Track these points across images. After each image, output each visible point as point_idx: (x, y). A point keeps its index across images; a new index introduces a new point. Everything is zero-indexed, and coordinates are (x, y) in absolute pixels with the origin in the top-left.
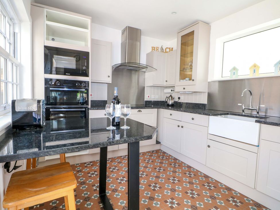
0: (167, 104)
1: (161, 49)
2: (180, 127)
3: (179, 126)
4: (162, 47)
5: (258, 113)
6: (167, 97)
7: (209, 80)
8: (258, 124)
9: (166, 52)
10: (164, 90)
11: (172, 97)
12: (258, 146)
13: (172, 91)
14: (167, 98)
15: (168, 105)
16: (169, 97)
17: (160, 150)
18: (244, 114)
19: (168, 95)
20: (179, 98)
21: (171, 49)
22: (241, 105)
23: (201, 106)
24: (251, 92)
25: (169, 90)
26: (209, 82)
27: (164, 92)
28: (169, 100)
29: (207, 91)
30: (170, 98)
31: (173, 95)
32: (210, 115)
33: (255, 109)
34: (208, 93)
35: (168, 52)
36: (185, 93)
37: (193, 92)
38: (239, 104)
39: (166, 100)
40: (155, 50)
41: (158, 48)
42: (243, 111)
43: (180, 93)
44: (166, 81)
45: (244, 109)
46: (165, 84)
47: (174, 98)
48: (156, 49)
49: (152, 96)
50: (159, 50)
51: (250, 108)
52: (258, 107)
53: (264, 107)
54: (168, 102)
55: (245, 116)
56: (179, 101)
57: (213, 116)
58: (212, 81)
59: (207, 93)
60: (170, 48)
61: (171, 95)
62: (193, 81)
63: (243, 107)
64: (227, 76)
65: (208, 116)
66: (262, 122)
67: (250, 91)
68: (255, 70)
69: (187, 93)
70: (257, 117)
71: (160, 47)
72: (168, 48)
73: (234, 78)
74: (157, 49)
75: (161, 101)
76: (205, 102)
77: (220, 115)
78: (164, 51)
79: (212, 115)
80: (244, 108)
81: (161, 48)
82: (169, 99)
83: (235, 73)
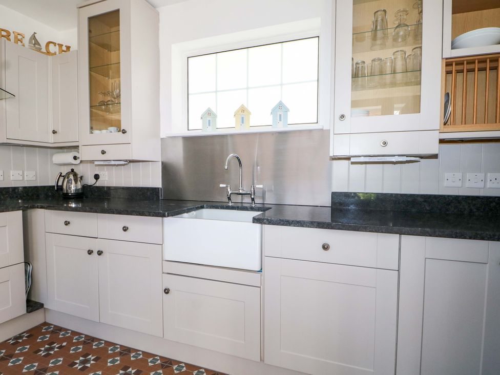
0: (64, 194)
1: (30, 42)
2: (95, 253)
3: (90, 252)
4: (34, 37)
5: (253, 199)
6: (60, 176)
7: (163, 135)
8: (258, 226)
9: (48, 53)
10: (52, 155)
11: (75, 175)
12: (260, 271)
13: (75, 158)
14: (61, 179)
15: (67, 198)
16: (68, 174)
17: (45, 324)
18: (230, 204)
19: (65, 170)
20: (97, 177)
21: (64, 48)
22: (225, 186)
23: (149, 193)
24: (239, 160)
25: (67, 157)
26: (161, 139)
27: (52, 161)
28: (68, 182)
29: (159, 158)
30: (71, 177)
31: (79, 170)
32: (163, 216)
33: (248, 192)
34: (162, 163)
35: (55, 54)
36: (108, 164)
37: (126, 161)
38: (221, 185)
39: (60, 184)
40: (9, 40)
41: (19, 37)
42: (229, 199)
43: (96, 163)
44: (54, 132)
45: (231, 194)
46: (51, 140)
47: (81, 178)
48: (12, 37)
49: (12, 172)
50: (26, 41)
51: (241, 191)
52: (253, 190)
53: (261, 188)
54: (65, 187)
55: (233, 208)
56: (97, 185)
57: (172, 216)
58: (168, 136)
59: (160, 163)
60: (61, 46)
61: (72, 170)
62: (124, 133)
63: (229, 190)
64: (197, 127)
65: (161, 218)
66: (265, 221)
67: (238, 158)
68: (243, 118)
69: (113, 163)
70: (252, 209)
71: (28, 37)
72: (55, 44)
73: (209, 131)
74: (16, 37)
75: (45, 187)
76: (158, 184)
77: (187, 212)
78: (44, 50)
79: (168, 216)
80: (230, 192)
81: (31, 38)
82: (66, 180)
83: (211, 121)
